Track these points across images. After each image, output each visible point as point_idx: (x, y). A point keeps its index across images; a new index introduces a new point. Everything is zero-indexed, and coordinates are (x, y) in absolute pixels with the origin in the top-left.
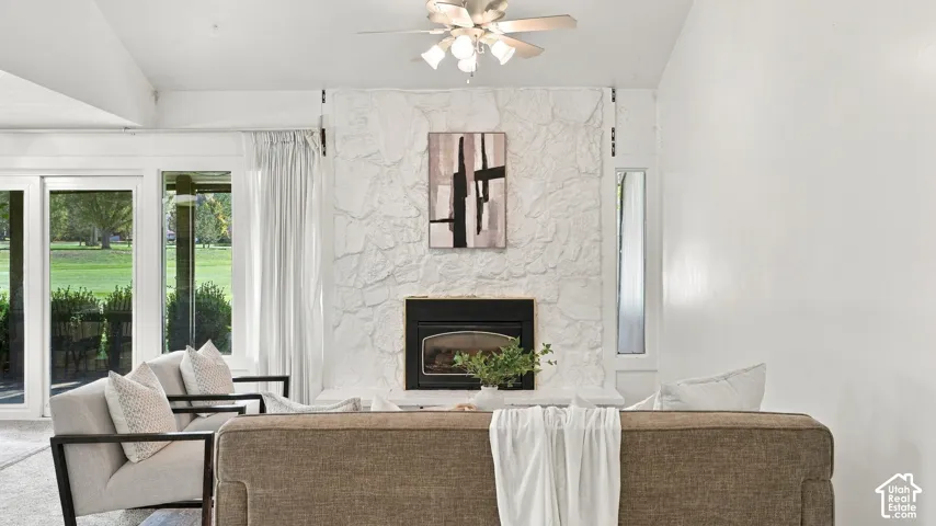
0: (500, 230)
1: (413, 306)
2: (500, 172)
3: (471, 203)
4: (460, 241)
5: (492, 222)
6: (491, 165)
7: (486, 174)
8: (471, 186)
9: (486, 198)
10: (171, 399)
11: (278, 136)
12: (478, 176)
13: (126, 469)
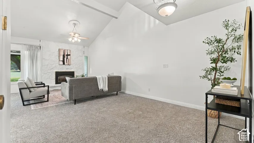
0: (70, 62)
1: (56, 72)
2: (70, 55)
3: (65, 59)
4: (64, 64)
5: (68, 61)
6: (68, 54)
7: (68, 55)
8: (65, 56)
9: (68, 58)
10: (35, 83)
11: (31, 46)
12: (66, 55)
13: (31, 93)
